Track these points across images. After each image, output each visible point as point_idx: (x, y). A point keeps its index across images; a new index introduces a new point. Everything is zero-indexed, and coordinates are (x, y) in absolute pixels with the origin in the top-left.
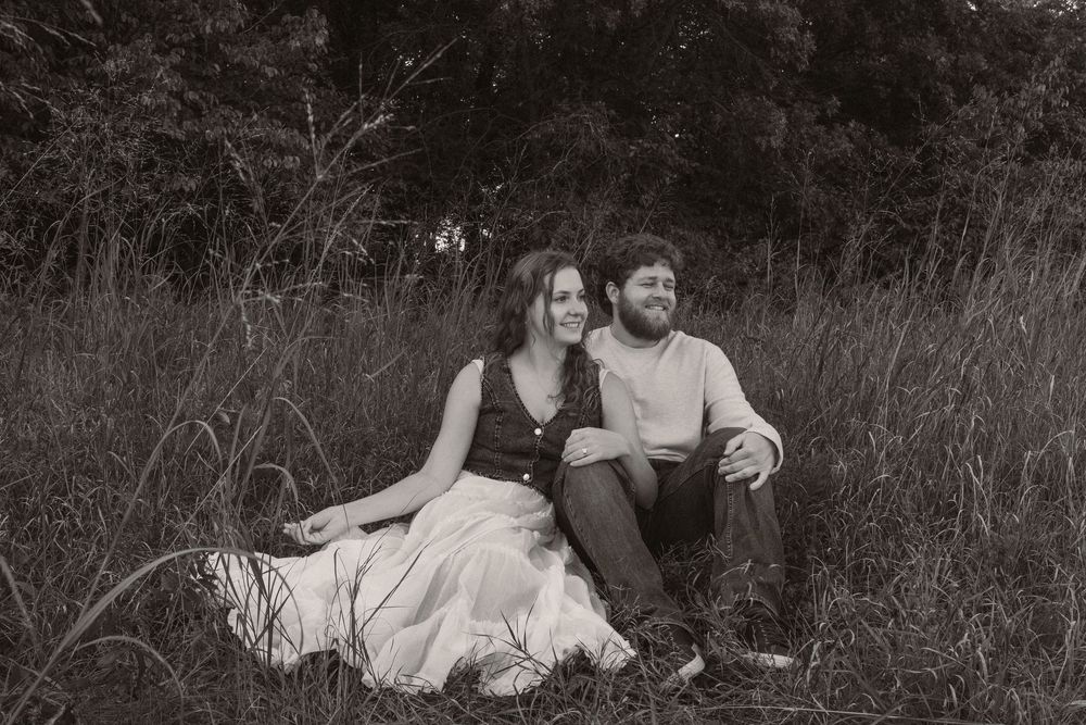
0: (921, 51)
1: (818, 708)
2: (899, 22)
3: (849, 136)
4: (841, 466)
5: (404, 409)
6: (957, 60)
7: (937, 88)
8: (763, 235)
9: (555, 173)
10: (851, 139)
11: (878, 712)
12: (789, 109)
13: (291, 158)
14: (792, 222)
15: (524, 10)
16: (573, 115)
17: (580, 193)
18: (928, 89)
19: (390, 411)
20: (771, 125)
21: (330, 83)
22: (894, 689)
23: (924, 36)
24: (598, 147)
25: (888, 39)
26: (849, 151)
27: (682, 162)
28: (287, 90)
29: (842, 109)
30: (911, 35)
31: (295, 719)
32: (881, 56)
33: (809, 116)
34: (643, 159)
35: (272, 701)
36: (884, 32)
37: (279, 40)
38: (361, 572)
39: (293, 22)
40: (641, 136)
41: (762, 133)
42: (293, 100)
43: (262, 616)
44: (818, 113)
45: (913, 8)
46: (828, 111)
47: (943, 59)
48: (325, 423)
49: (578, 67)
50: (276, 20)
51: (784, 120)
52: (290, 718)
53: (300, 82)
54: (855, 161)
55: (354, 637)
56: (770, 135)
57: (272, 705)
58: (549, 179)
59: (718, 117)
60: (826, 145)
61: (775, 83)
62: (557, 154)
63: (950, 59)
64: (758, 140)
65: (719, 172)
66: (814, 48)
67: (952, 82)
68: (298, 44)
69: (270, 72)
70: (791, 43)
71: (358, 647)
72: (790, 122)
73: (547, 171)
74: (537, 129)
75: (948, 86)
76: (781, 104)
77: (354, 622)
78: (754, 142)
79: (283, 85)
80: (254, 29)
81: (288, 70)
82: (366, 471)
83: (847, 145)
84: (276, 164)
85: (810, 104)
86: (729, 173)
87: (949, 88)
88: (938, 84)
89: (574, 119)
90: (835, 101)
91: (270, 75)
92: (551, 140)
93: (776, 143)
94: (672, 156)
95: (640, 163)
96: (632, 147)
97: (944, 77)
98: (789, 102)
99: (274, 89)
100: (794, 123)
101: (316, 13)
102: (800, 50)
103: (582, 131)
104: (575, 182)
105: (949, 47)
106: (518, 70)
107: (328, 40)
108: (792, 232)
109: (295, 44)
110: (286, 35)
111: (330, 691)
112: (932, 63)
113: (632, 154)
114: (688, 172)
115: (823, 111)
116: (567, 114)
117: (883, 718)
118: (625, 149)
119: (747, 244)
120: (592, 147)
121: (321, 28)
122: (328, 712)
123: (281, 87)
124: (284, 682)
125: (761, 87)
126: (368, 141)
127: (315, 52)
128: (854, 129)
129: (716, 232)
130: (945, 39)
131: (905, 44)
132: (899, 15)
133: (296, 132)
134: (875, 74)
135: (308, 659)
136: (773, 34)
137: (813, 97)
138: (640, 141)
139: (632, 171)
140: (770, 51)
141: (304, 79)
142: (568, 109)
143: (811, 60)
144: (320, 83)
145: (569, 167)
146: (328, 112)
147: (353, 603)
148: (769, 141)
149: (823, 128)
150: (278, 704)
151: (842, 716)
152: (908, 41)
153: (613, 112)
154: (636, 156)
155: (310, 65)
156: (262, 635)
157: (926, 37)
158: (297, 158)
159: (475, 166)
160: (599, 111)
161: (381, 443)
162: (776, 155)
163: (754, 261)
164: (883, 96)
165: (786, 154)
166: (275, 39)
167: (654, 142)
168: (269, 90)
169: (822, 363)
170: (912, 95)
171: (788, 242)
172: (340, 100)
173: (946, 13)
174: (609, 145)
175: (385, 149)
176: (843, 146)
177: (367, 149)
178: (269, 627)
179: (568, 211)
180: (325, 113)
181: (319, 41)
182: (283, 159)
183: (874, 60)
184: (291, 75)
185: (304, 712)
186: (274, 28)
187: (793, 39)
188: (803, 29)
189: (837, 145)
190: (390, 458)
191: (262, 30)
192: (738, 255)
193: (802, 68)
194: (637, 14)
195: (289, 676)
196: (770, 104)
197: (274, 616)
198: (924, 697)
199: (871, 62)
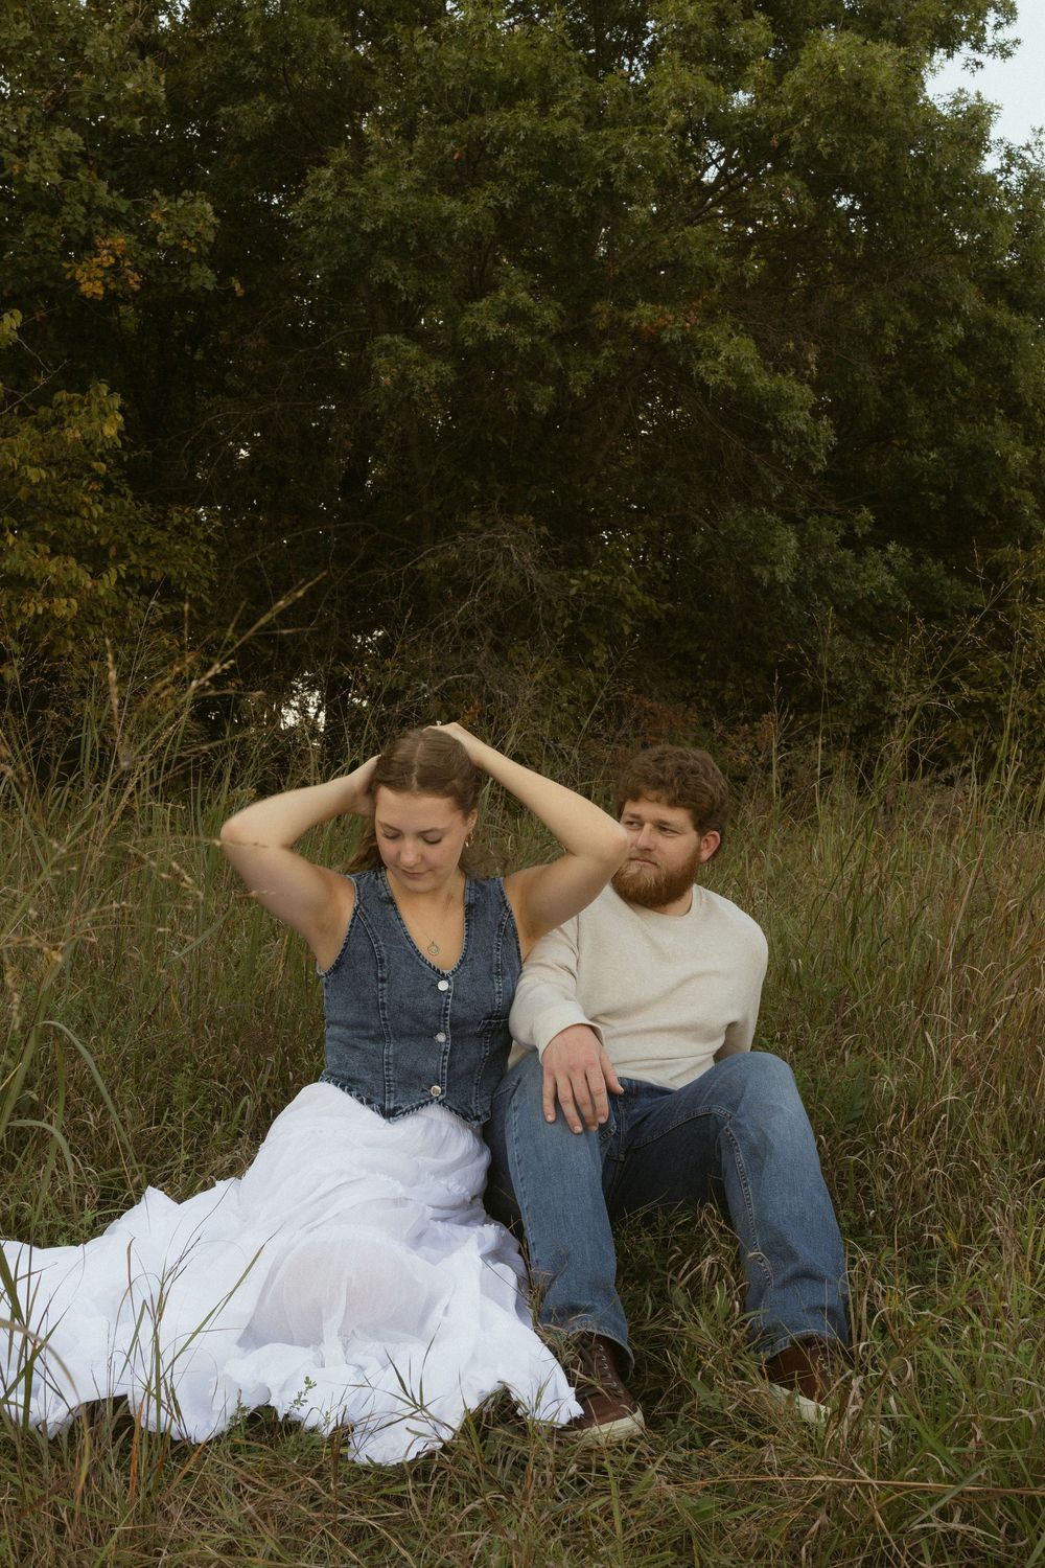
0: (987, 443)
1: (863, 1478)
2: (954, 400)
3: (887, 563)
4: (888, 1083)
5: (234, 996)
6: (1037, 457)
7: (1011, 495)
8: (767, 708)
9: (460, 619)
10: (891, 570)
11: (950, 1480)
12: (801, 525)
13: (64, 602)
14: (810, 687)
15: (413, 385)
16: (485, 536)
17: (496, 647)
18: (998, 496)
19: (212, 1002)
20: (775, 550)
21: (125, 489)
22: (972, 1444)
23: (990, 422)
24: (524, 581)
25: (939, 426)
26: (889, 586)
27: (647, 603)
28: (59, 499)
29: (877, 525)
30: (972, 420)
31: (64, 1515)
32: (931, 449)
33: (830, 537)
34: (589, 598)
35: (28, 1486)
36: (933, 416)
37: (48, 428)
38: (169, 1275)
39: (70, 403)
40: (586, 565)
41: (764, 561)
42: (69, 514)
43: (15, 1354)
44: (842, 531)
45: (972, 383)
46: (857, 530)
47: (1018, 455)
48: (112, 1024)
49: (493, 465)
50: (44, 398)
51: (793, 543)
52: (56, 1513)
53: (79, 487)
54: (899, 599)
55: (158, 1379)
56: (774, 564)
57: (27, 1494)
58: (451, 626)
59: (699, 539)
60: (856, 577)
61: (780, 488)
62: (463, 590)
63: (1027, 455)
64: (757, 571)
65: (701, 614)
66: (834, 440)
67: (1033, 488)
68: (78, 435)
69: (34, 474)
70: (801, 434)
71: (163, 1397)
72: (803, 546)
73: (448, 617)
74: (433, 554)
75: (1026, 493)
76: (790, 518)
77: (158, 1355)
78: (751, 573)
79: (54, 491)
80: (11, 411)
81: (61, 469)
82: (175, 1099)
83: (885, 578)
84: (40, 611)
85: (830, 519)
86: (715, 617)
87: (1030, 497)
88: (1013, 489)
89: (487, 541)
90: (867, 515)
91: (35, 480)
92: (453, 571)
93: (784, 574)
94: (631, 594)
95: (586, 604)
96: (573, 581)
97: (1021, 479)
98: (800, 516)
99: (40, 497)
100: (807, 547)
101: (104, 389)
102: (812, 442)
103: (499, 557)
104: (490, 632)
105: (1026, 437)
106: (405, 467)
107: (123, 429)
108: (812, 702)
109: (72, 434)
110: (58, 421)
111: (118, 1465)
112: (1003, 461)
113: (573, 591)
114: (656, 617)
115: (851, 528)
116: (479, 532)
117: (959, 1489)
118: (564, 584)
119: (746, 720)
120: (515, 582)
121: (112, 410)
122: (114, 1500)
123: (50, 495)
124: (46, 1455)
125: (760, 494)
126: (180, 573)
127: (103, 444)
128: (895, 555)
129: (699, 703)
130: (1020, 426)
131: (964, 433)
132: (953, 392)
133: (72, 562)
134: (922, 475)
135: (83, 1412)
136: (775, 420)
137: (834, 508)
138: (586, 572)
139: (574, 616)
140: (770, 444)
141: (85, 483)
142: (479, 525)
143: (830, 456)
144: (109, 488)
145: (480, 610)
146: (120, 530)
147: (156, 1327)
148: (773, 573)
149: (850, 553)
150: (38, 1492)
151: (897, 1489)
152: (967, 429)
153: (544, 530)
154: (579, 594)
155: (95, 465)
156: (15, 1385)
157: (993, 424)
158: (73, 601)
159: (342, 608)
160: (525, 529)
161: (199, 1052)
162: (784, 590)
163: (755, 747)
164: (934, 506)
165: (798, 589)
166: (43, 427)
167: (606, 573)
168: (32, 497)
169: (855, 919)
170: (976, 504)
171: (805, 716)
172: (139, 512)
173: (1020, 390)
174: (539, 578)
175: (207, 585)
176: (880, 580)
177: (179, 586)
178: (27, 1372)
179: (480, 673)
180: (116, 532)
181: (110, 431)
182: (51, 602)
183: (919, 454)
184: (65, 478)
185: (78, 1503)
186: (42, 410)
187: (804, 427)
188: (816, 414)
189: (871, 578)
190: (213, 1077)
191: (24, 413)
192: (732, 738)
193: (817, 467)
194: (578, 391)
195: (54, 1442)
196: (772, 518)
197: (36, 1353)
198: (1017, 1454)
199: (916, 458)
